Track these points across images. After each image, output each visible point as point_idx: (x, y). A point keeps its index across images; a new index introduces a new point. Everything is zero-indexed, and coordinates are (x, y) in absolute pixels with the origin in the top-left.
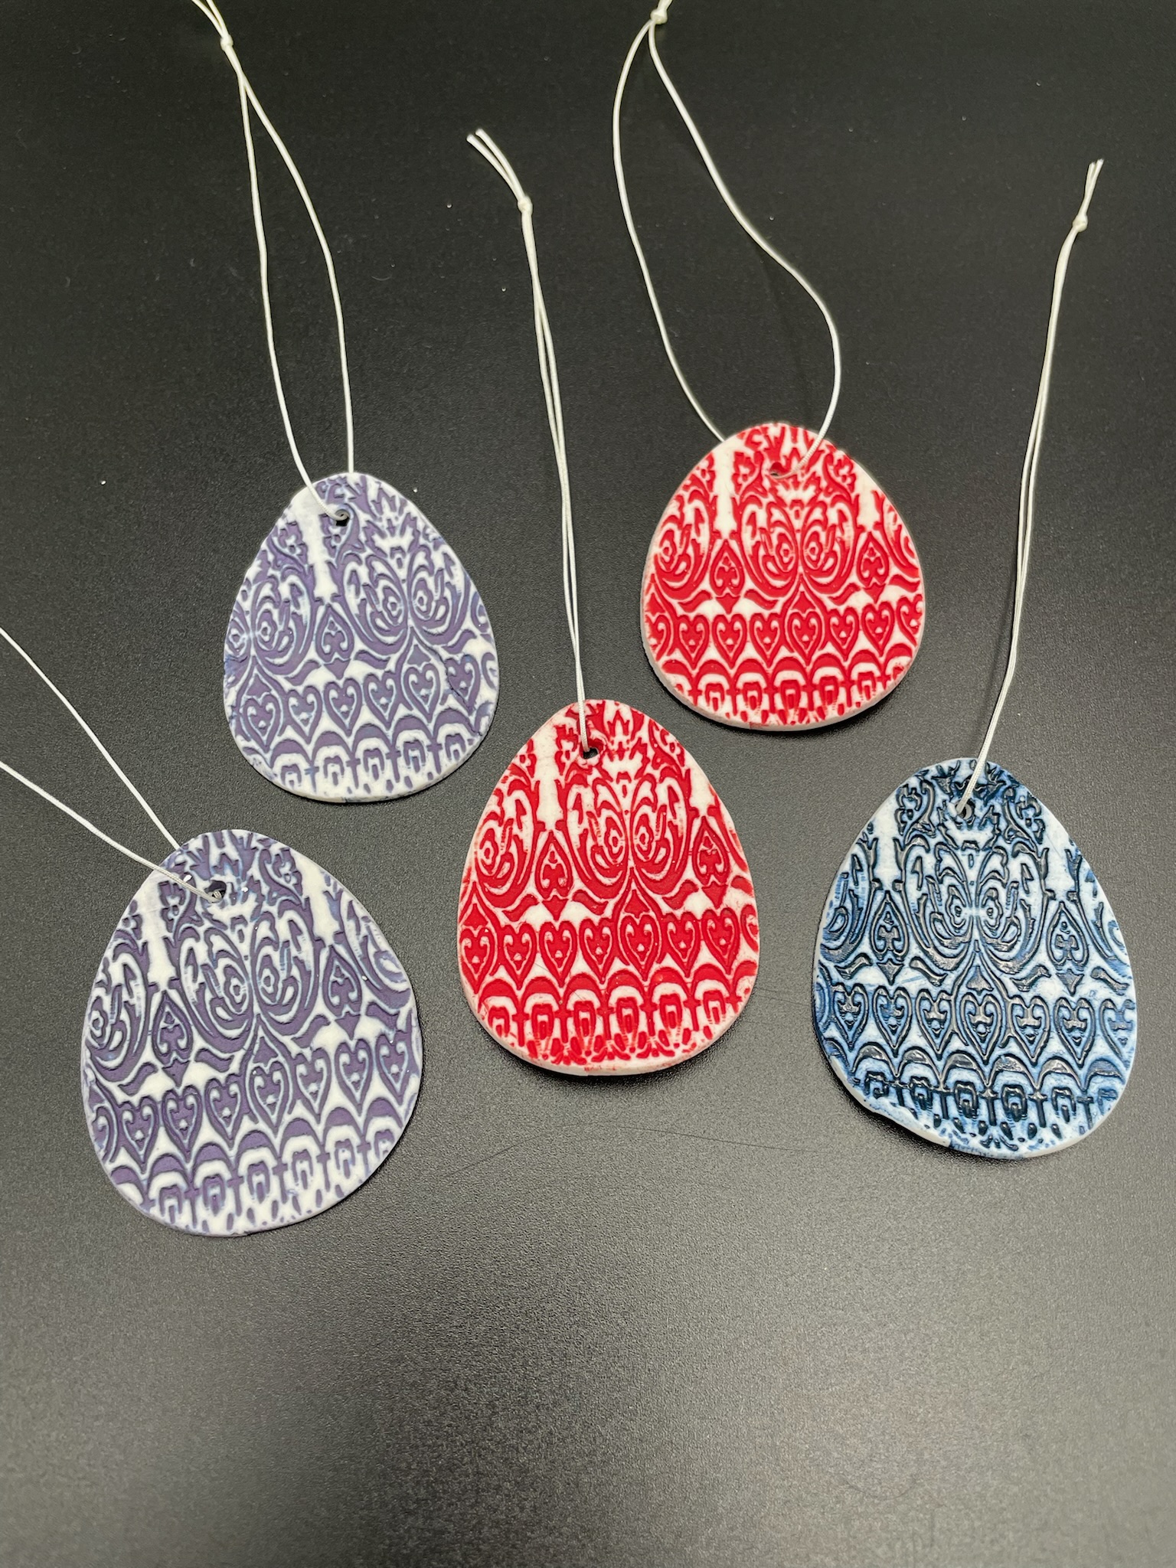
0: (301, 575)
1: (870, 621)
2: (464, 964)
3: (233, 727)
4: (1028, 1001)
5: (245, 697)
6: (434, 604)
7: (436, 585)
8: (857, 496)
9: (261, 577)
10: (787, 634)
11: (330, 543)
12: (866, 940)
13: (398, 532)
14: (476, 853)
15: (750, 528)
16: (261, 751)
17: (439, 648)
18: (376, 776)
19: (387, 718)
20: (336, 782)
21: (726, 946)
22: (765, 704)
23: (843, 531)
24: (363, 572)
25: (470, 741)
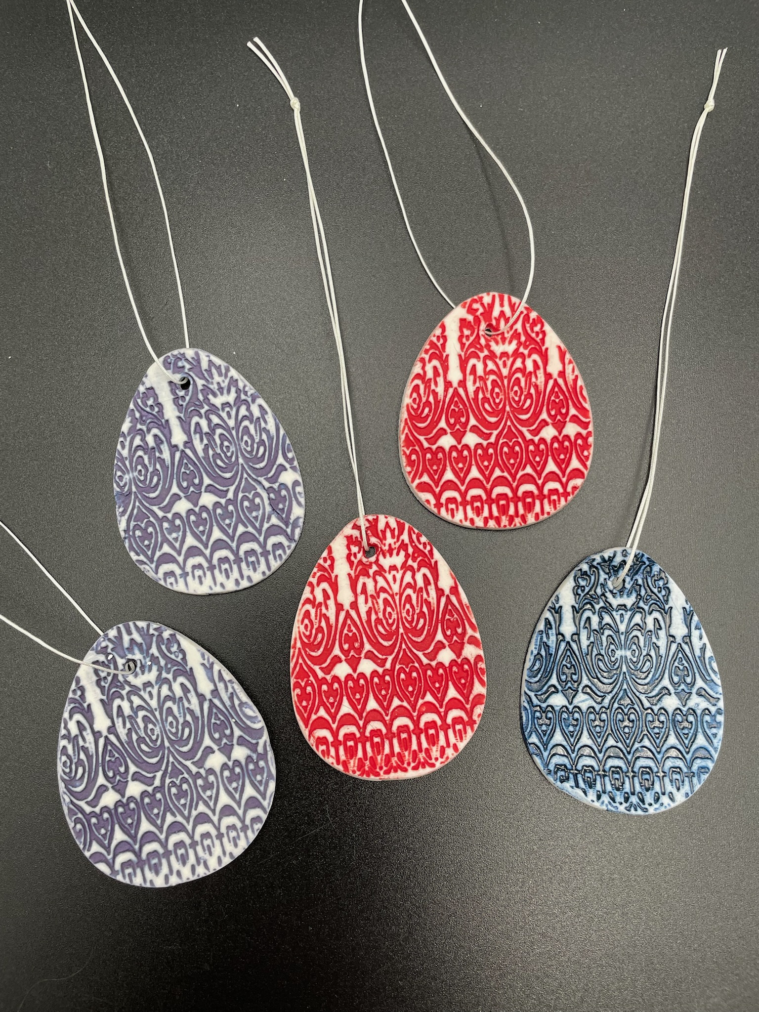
0: (160, 426)
1: (556, 448)
2: (297, 707)
3: (127, 545)
4: (656, 712)
5: (132, 524)
6: (255, 446)
7: (256, 431)
8: (547, 349)
9: (133, 431)
10: (499, 458)
11: (178, 402)
12: (554, 676)
13: (225, 391)
14: (299, 627)
15: (472, 377)
16: (148, 562)
17: (261, 479)
18: (228, 577)
19: (231, 534)
20: (201, 583)
21: (465, 684)
22: (486, 513)
23: (536, 377)
24: (204, 423)
25: (289, 547)
